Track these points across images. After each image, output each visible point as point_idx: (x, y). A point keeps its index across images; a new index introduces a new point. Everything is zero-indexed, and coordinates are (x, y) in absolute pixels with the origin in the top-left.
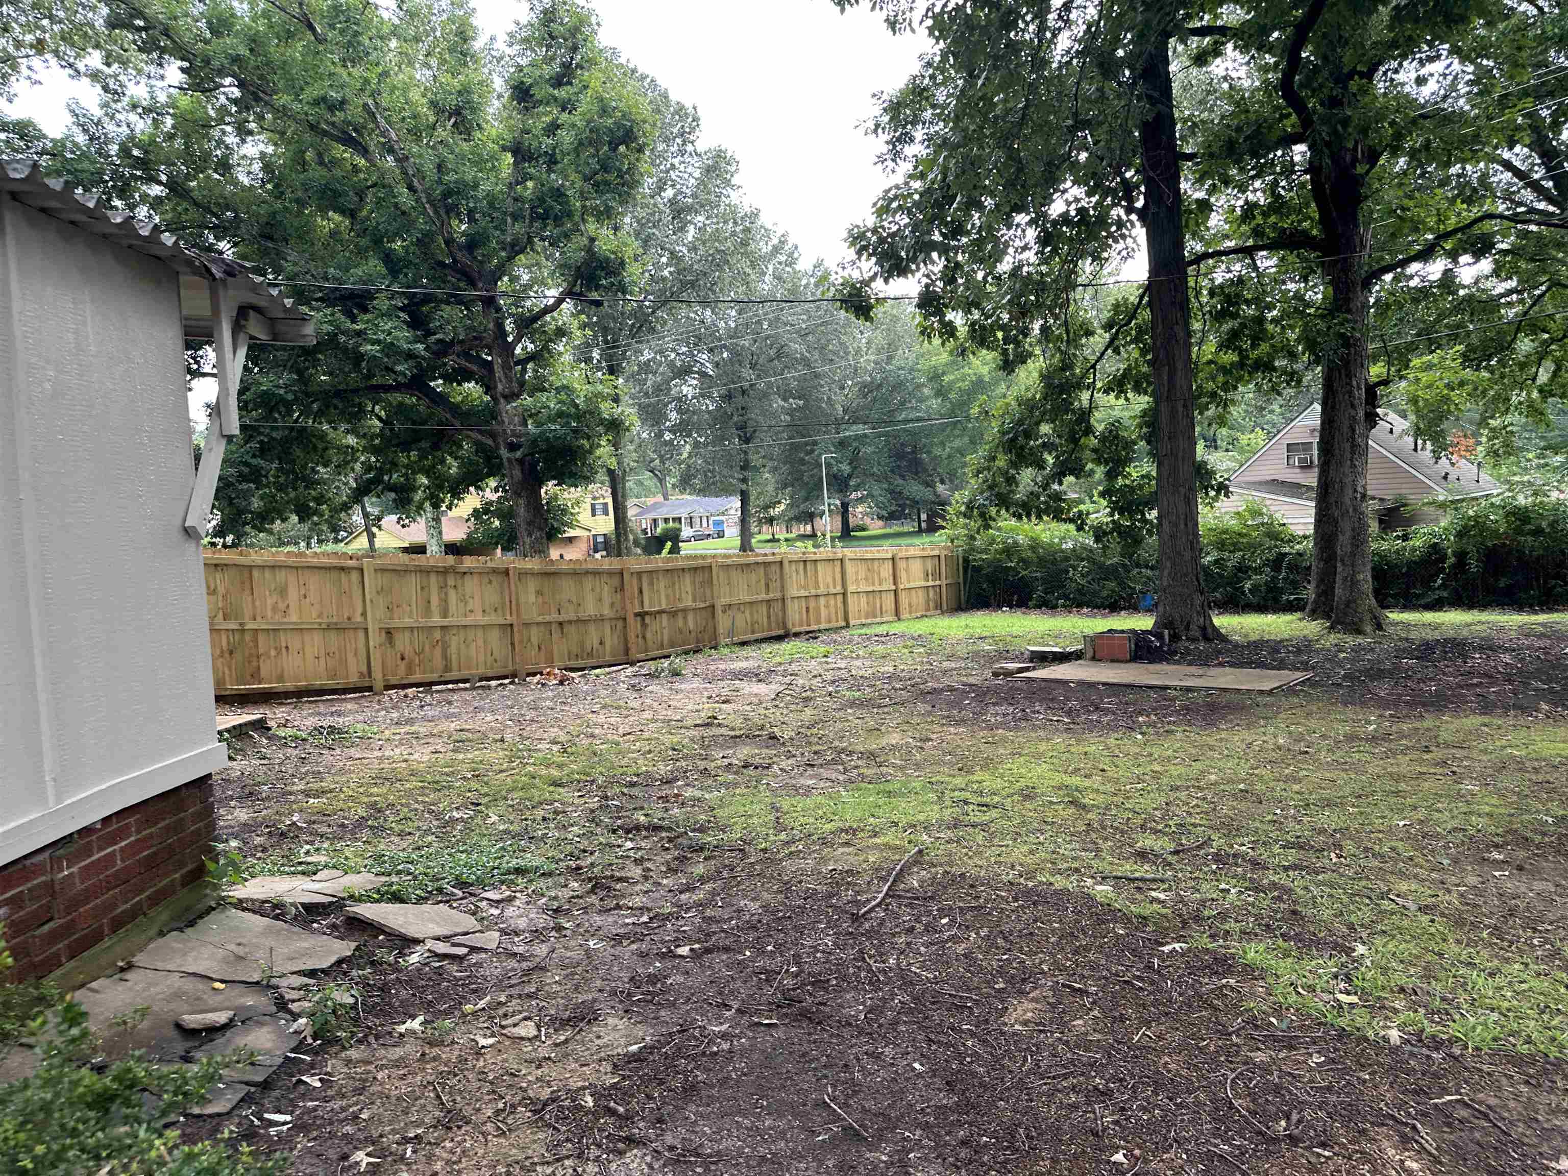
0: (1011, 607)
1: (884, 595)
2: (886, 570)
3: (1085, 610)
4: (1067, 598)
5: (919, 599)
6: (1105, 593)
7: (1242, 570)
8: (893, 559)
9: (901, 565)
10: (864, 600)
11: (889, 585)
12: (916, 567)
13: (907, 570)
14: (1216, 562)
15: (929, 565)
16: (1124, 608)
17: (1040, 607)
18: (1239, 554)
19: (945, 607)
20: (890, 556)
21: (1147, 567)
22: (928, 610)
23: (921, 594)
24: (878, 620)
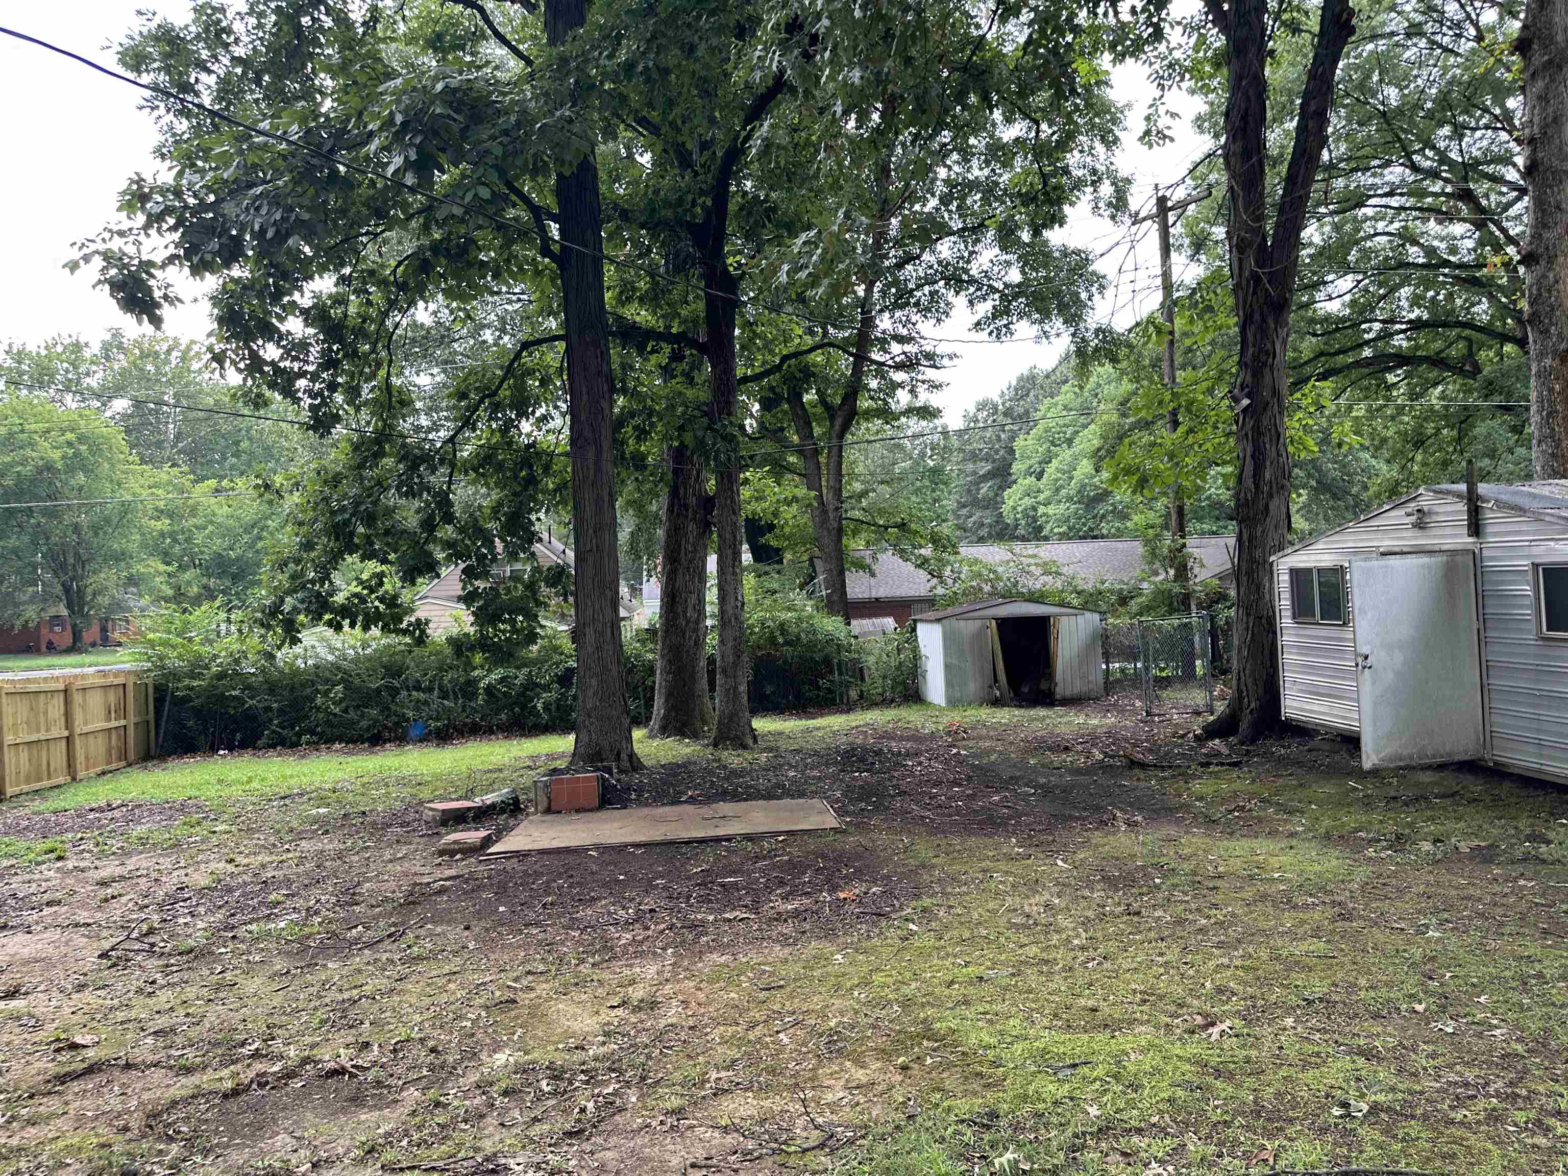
0: (231, 750)
1: (52, 745)
2: (56, 708)
3: (337, 746)
4: (313, 733)
5: (97, 747)
6: (364, 723)
7: (531, 686)
8: (66, 691)
9: (77, 698)
10: (24, 755)
11: (59, 731)
12: (96, 701)
13: (84, 708)
14: (503, 680)
15: (112, 698)
16: (390, 741)
17: (273, 746)
18: (525, 670)
19: (132, 757)
20: (62, 687)
21: (418, 688)
22: (109, 762)
23: (101, 740)
24: (45, 783)
